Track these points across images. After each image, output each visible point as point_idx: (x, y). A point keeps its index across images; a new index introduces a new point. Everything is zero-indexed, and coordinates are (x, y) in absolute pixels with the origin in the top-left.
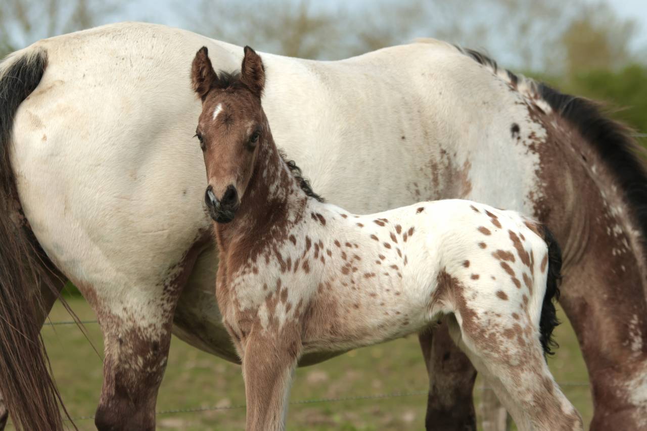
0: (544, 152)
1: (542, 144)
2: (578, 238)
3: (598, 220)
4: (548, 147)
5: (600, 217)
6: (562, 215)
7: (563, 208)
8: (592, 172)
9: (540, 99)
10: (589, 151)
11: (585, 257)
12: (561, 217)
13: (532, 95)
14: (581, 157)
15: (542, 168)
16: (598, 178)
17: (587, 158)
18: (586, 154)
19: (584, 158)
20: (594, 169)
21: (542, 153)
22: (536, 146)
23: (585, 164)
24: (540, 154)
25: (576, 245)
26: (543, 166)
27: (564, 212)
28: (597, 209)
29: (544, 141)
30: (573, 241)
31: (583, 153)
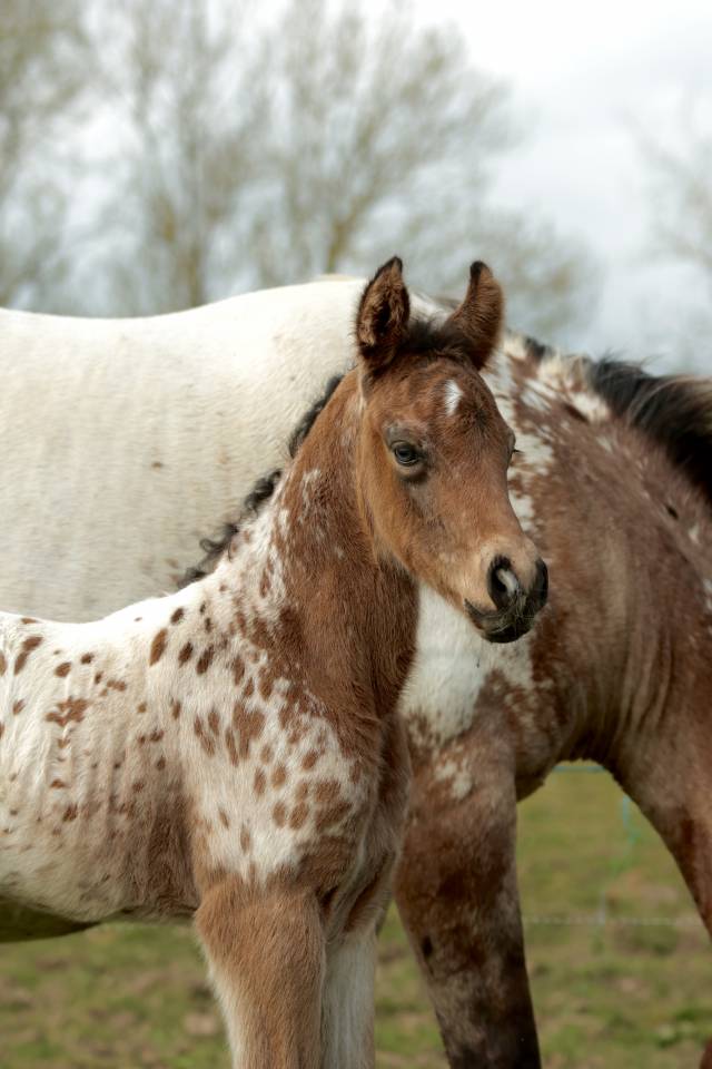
0: (544, 494)
1: (539, 477)
2: (647, 676)
3: (692, 640)
4: (556, 484)
5: (698, 634)
6: (598, 624)
7: (602, 609)
8: (689, 541)
9: (585, 391)
10: (686, 497)
11: (672, 719)
12: (597, 631)
13: (569, 384)
14: (664, 509)
15: (541, 528)
16: (703, 554)
17: (680, 512)
18: (679, 503)
19: (672, 512)
20: (694, 534)
21: (538, 496)
22: (526, 482)
23: (670, 523)
24: (536, 499)
25: (644, 691)
26: (540, 522)
27: (604, 619)
28: (687, 617)
29: (543, 471)
30: (638, 684)
31: (670, 502)
